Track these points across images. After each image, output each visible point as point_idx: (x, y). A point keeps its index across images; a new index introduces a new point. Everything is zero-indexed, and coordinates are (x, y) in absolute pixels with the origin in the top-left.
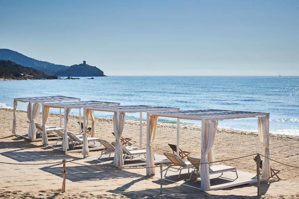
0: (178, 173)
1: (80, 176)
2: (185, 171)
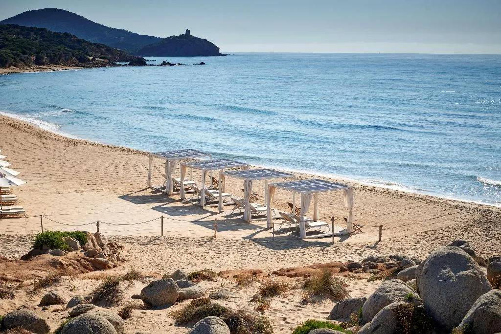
0: (288, 227)
1: (222, 227)
2: (293, 226)
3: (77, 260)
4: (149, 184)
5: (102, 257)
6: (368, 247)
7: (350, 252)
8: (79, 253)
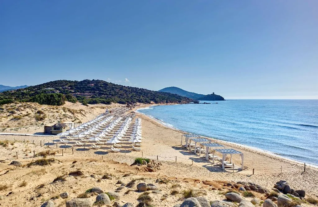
3: (144, 168)
4: (181, 144)
5: (152, 168)
6: (247, 176)
7: (239, 177)
8: (146, 166)
